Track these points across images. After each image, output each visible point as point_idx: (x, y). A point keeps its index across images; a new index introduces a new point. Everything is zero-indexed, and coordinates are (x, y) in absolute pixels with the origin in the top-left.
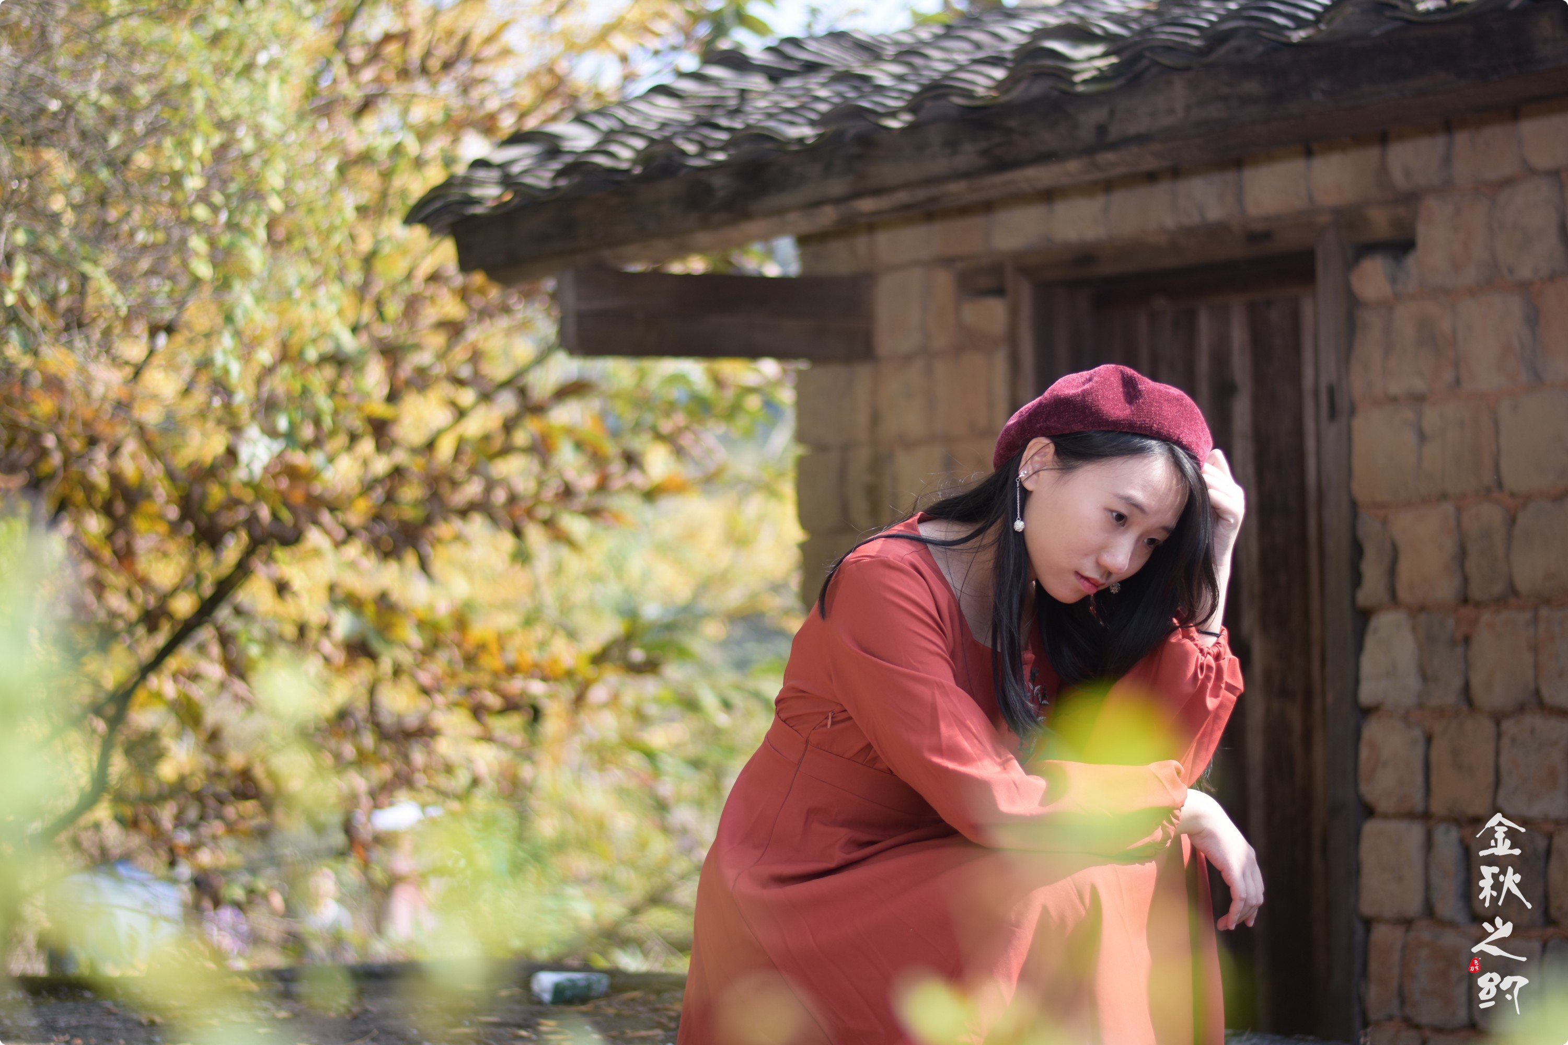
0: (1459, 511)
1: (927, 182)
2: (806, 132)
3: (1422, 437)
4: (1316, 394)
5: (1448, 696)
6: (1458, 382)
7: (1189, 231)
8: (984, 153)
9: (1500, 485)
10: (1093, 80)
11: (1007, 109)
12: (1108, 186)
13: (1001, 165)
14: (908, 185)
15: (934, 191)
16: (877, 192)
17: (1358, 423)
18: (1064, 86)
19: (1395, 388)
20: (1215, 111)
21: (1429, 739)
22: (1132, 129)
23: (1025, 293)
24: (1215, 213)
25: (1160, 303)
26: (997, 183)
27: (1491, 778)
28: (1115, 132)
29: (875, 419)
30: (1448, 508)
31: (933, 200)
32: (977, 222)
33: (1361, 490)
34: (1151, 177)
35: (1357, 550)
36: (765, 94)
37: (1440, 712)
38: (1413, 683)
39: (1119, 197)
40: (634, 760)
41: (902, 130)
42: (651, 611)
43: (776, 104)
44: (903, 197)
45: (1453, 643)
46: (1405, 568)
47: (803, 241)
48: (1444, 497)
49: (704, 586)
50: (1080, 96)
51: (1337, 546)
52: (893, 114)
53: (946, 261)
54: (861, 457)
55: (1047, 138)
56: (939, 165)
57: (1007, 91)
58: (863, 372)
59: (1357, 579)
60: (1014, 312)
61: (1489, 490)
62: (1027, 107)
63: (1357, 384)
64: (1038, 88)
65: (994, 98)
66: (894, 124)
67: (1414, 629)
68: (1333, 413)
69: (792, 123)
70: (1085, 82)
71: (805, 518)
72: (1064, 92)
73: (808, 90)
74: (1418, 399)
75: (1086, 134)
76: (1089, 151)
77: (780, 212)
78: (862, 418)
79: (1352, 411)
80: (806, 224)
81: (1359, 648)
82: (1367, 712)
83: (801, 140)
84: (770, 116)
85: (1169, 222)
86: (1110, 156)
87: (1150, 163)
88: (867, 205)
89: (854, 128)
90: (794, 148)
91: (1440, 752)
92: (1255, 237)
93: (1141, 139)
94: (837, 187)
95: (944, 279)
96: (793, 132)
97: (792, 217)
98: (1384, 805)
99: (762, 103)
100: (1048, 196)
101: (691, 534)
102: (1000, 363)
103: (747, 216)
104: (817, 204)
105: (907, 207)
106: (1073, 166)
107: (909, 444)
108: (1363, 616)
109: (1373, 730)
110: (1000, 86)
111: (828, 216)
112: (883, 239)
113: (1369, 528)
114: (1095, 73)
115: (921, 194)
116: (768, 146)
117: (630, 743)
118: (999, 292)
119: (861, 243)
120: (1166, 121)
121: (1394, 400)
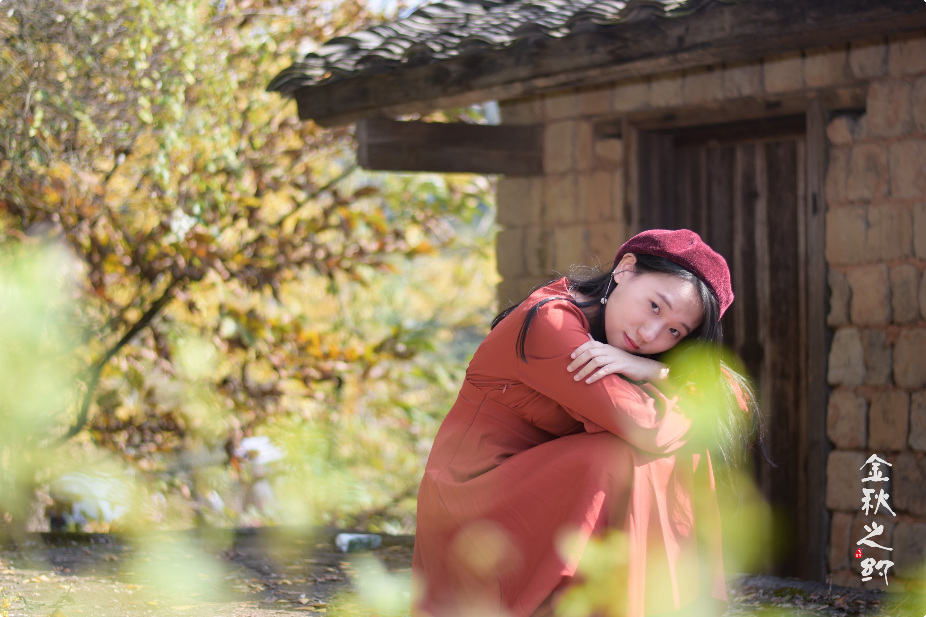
0: (889, 269)
1: (577, 69)
2: (506, 39)
3: (868, 225)
4: (805, 199)
5: (881, 379)
6: (890, 192)
7: (731, 101)
8: (611, 53)
9: (914, 254)
10: (676, 10)
11: (625, 27)
12: (684, 73)
13: (621, 60)
14: (565, 71)
15: (581, 75)
16: (546, 75)
17: (830, 216)
18: (659, 13)
19: (853, 195)
20: (749, 29)
21: (869, 404)
22: (699, 39)
23: (633, 137)
24: (747, 91)
25: (714, 144)
26: (618, 70)
27: (905, 427)
28: (688, 41)
29: (544, 210)
30: (883, 267)
31: (580, 80)
32: (606, 94)
33: (831, 256)
34: (709, 68)
35: (828, 291)
36: (481, 17)
37: (876, 388)
38: (860, 370)
39: (690, 80)
40: (398, 412)
41: (562, 38)
42: (409, 323)
43: (488, 23)
44: (562, 78)
45: (884, 347)
46: (856, 302)
47: (502, 104)
48: (880, 260)
49: (440, 310)
50: (669, 19)
51: (817, 288)
52: (557, 29)
53: (587, 117)
54: (535, 232)
55: (649, 44)
56: (584, 59)
57: (625, 16)
58: (537, 182)
59: (828, 308)
60: (627, 148)
61: (907, 257)
62: (636, 26)
63: (830, 193)
64: (643, 14)
65: (618, 20)
66: (557, 35)
67: (861, 339)
68: (815, 210)
69: (497, 34)
70: (671, 11)
71: (501, 269)
72: (659, 17)
73: (507, 14)
74: (866, 202)
75: (672, 42)
76: (673, 52)
77: (489, 86)
78: (536, 210)
79: (827, 209)
80: (504, 94)
81: (828, 349)
82: (832, 388)
83: (502, 44)
84: (484, 29)
85: (720, 96)
86: (686, 56)
87: (709, 60)
88: (541, 83)
89: (533, 37)
90: (498, 48)
91: (875, 412)
92: (771, 105)
93: (704, 45)
94: (523, 72)
95: (585, 128)
96: (498, 39)
97: (496, 89)
98: (842, 443)
99: (479, 22)
100: (648, 78)
101: (433, 279)
102: (618, 178)
103: (469, 88)
104: (511, 82)
105: (564, 84)
106: (664, 61)
107: (563, 225)
108: (831, 331)
109: (836, 398)
110: (621, 13)
111: (517, 89)
112: (550, 103)
113: (836, 278)
114: (677, 6)
115: (573, 77)
116: (483, 47)
117: (395, 402)
118: (618, 136)
119: (537, 105)
120: (719, 35)
121: (852, 203)
